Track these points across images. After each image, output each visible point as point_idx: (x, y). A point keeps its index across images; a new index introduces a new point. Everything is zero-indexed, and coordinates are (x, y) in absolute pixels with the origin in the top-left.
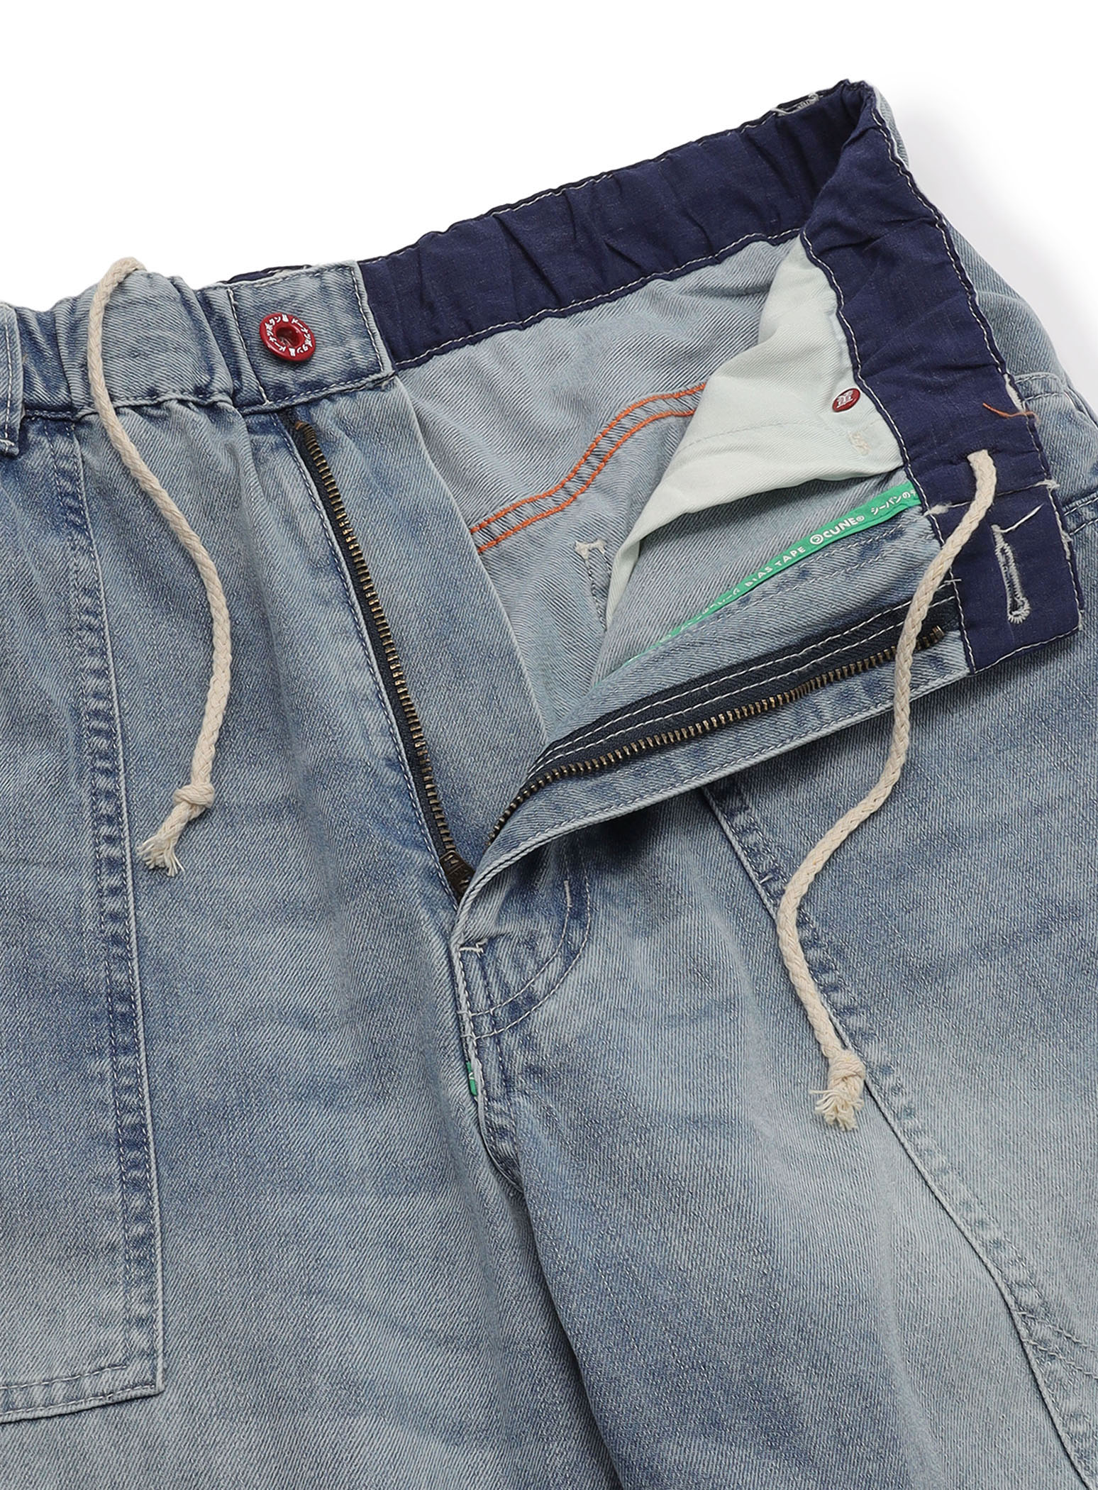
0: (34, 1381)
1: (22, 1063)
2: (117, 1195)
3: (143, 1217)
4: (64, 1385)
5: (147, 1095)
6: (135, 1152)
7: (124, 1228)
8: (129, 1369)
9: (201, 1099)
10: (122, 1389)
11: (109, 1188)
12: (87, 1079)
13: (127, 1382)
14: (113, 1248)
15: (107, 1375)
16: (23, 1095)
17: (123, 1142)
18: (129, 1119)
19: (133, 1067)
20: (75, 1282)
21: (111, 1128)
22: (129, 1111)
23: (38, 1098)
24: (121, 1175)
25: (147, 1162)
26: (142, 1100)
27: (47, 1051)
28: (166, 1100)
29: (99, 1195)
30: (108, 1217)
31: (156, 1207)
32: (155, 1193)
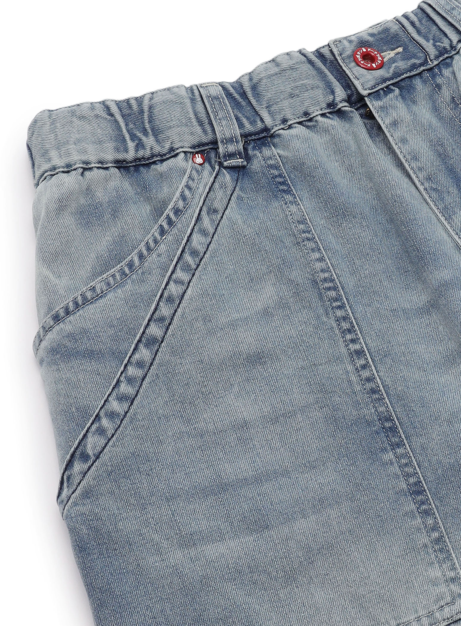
0: (411, 620)
1: (349, 464)
2: (419, 520)
3: (435, 528)
4: (427, 619)
5: (417, 466)
6: (421, 496)
7: (428, 535)
8: (456, 604)
9: (445, 463)
10: (456, 614)
11: (414, 517)
12: (384, 464)
13: (458, 611)
14: (426, 546)
15: (447, 609)
16: (356, 480)
17: (413, 492)
18: (412, 480)
19: (405, 453)
20: (413, 566)
21: (405, 486)
22: (411, 476)
23: (363, 479)
24: (417, 509)
25: (428, 500)
26: (415, 469)
27: (359, 455)
28: (427, 467)
29: (411, 522)
30: (418, 531)
31: (440, 522)
32: (437, 515)
